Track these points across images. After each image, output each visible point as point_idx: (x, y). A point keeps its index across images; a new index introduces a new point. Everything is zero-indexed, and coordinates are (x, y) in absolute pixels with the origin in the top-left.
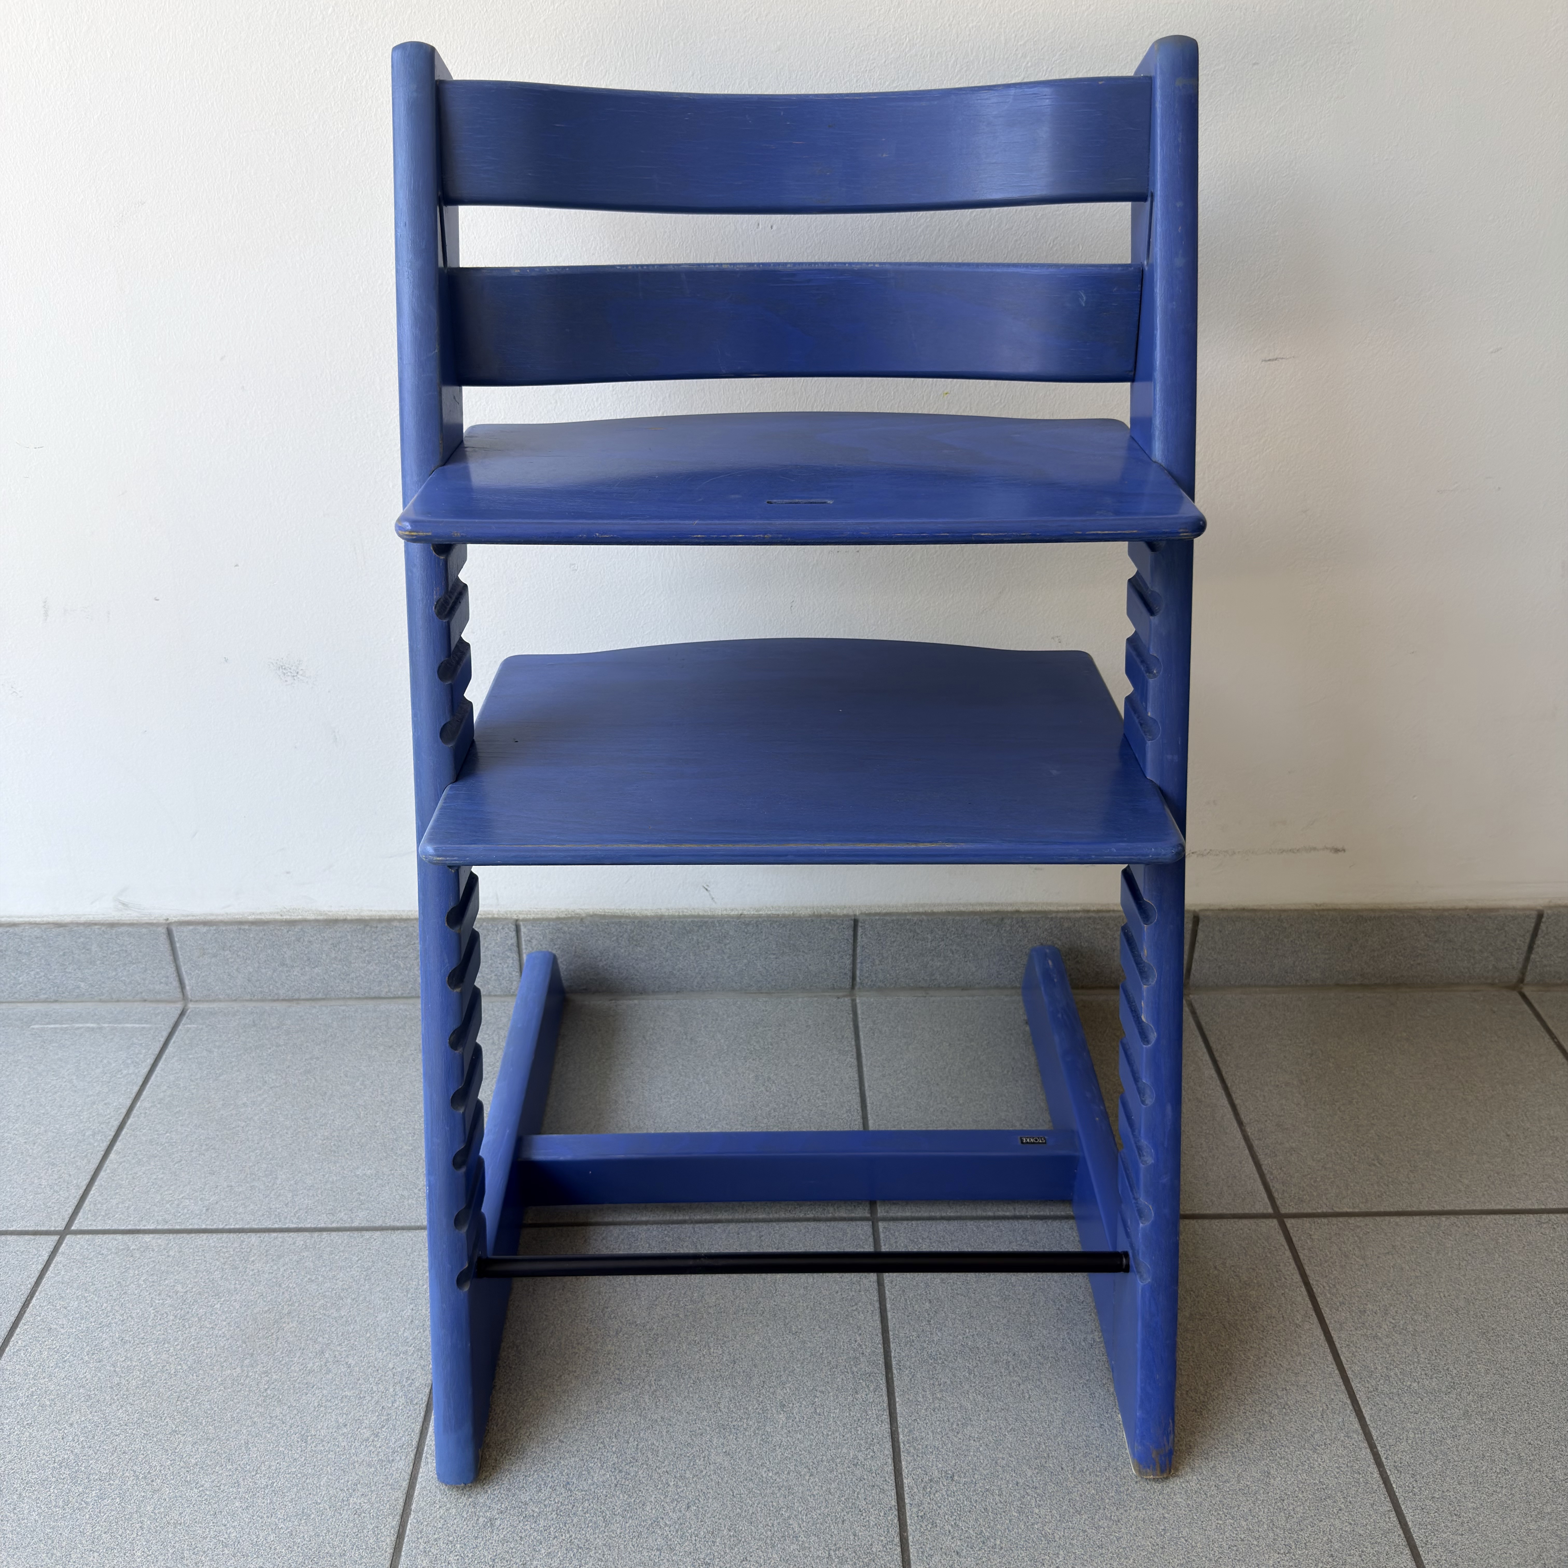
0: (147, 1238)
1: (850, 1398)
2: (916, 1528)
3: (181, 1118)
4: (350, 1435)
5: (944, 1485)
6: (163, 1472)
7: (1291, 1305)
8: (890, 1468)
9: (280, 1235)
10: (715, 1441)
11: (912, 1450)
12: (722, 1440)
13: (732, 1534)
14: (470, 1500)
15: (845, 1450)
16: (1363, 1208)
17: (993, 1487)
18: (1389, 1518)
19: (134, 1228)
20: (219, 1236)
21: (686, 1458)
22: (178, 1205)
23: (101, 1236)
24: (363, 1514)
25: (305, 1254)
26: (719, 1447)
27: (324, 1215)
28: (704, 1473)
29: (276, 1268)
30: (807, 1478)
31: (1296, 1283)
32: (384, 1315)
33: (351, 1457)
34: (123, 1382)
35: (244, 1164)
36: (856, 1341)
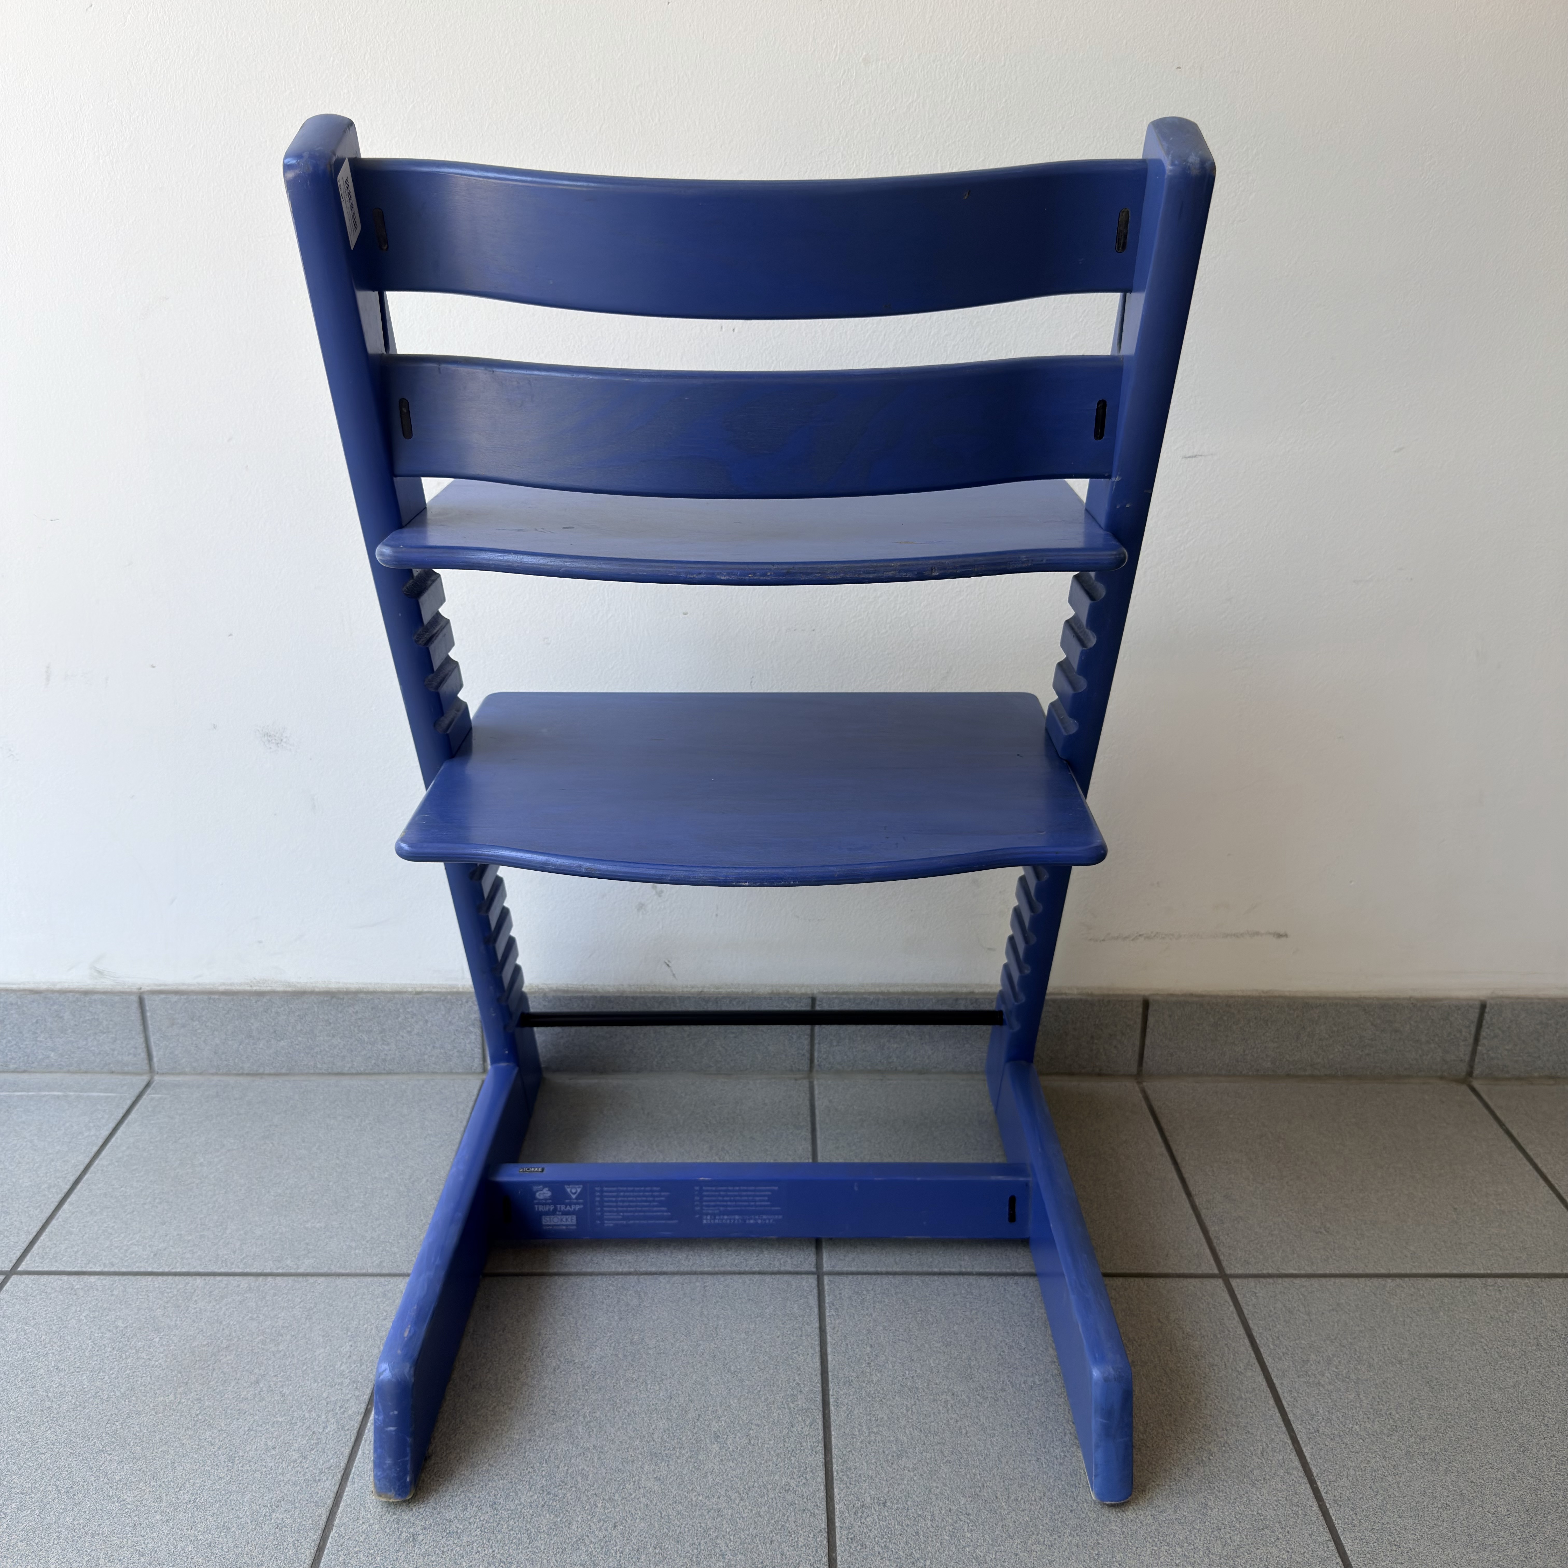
0: (93, 1279)
1: (786, 1431)
2: (845, 1550)
3: (137, 1175)
4: (278, 1457)
5: (875, 1510)
6: (85, 1487)
7: (1234, 1355)
8: (822, 1494)
9: (225, 1278)
10: (647, 1467)
11: (845, 1478)
12: (653, 1467)
13: (657, 1551)
14: (394, 1516)
15: (777, 1477)
16: (1309, 1270)
17: (925, 1513)
18: (1328, 1547)
19: (80, 1270)
20: (165, 1278)
21: (617, 1483)
22: (126, 1250)
23: (46, 1276)
24: (284, 1529)
25: (248, 1295)
26: (650, 1473)
27: (271, 1262)
28: (633, 1496)
29: (218, 1307)
30: (737, 1502)
31: (1240, 1335)
32: (322, 1350)
33: (277, 1477)
34: (55, 1406)
35: (196, 1216)
36: (794, 1380)
